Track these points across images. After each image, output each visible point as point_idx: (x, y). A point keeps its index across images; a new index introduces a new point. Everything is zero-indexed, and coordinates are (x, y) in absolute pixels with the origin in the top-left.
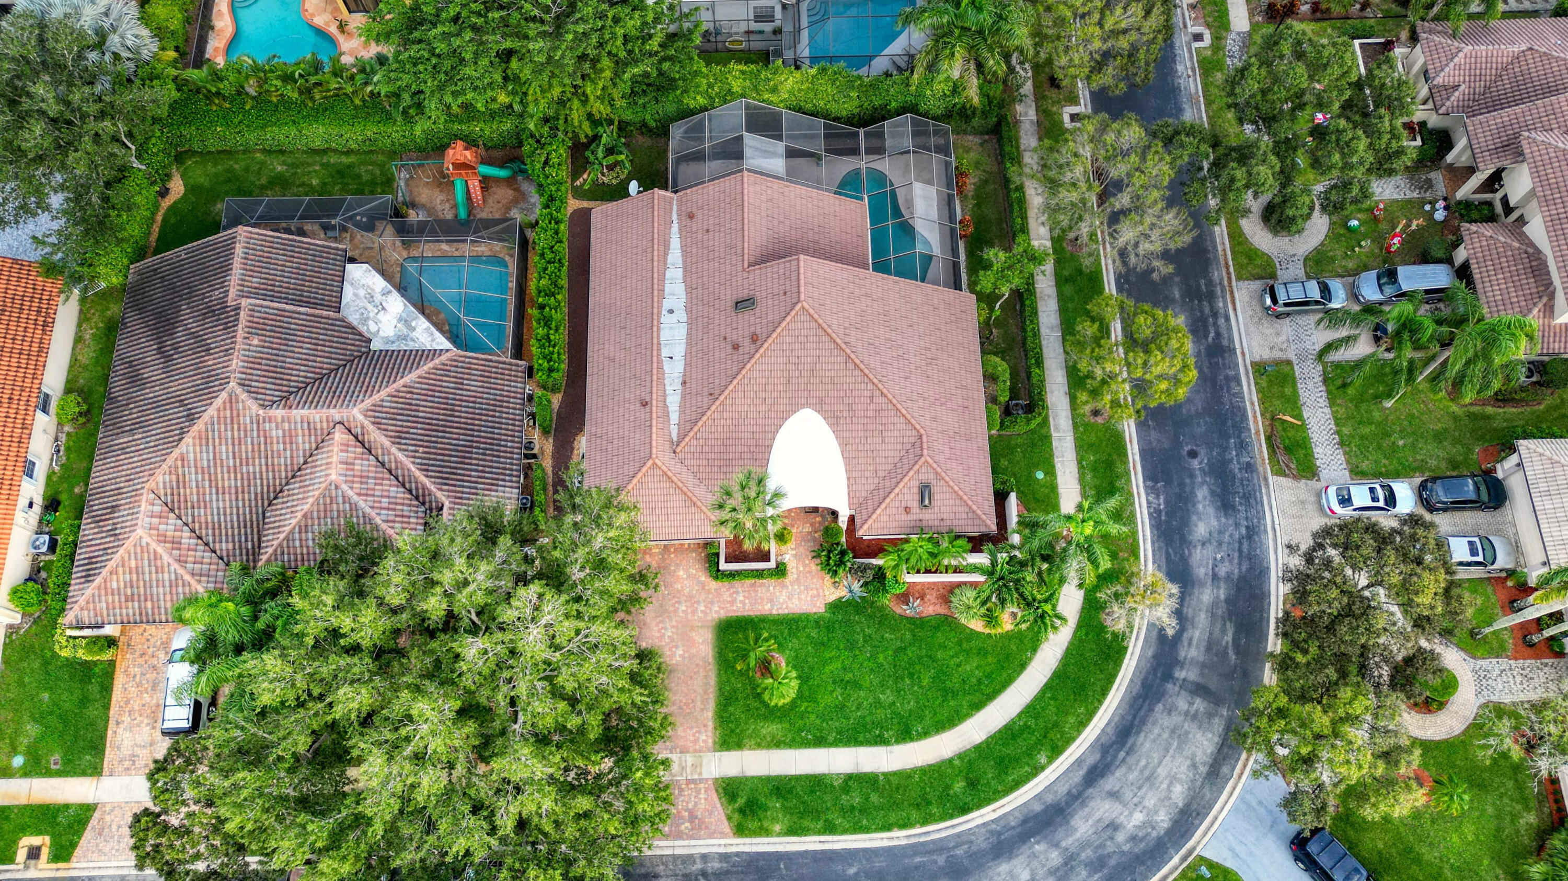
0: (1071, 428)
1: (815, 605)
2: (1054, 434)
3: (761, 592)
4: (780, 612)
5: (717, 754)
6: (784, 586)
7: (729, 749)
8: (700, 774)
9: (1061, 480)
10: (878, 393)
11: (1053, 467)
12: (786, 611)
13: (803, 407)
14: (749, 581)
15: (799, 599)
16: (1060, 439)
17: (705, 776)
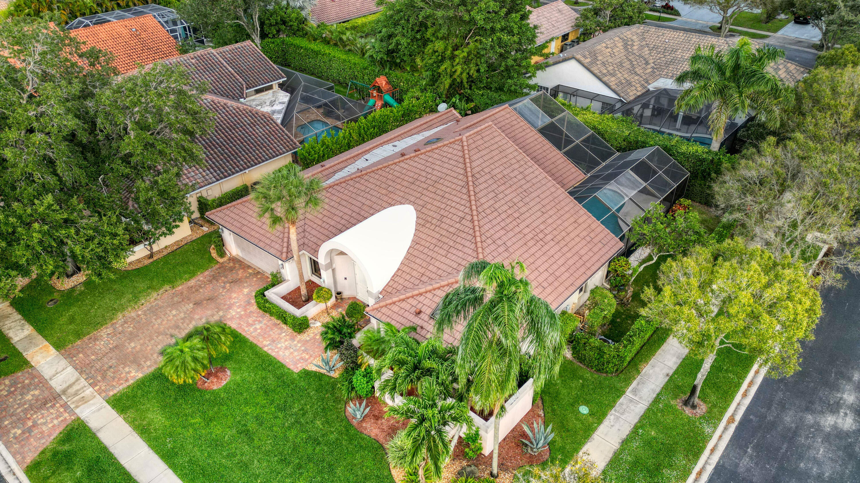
0: (651, 400)
1: (296, 364)
2: (629, 393)
3: (275, 333)
4: (270, 352)
5: (105, 404)
6: (293, 339)
7: (114, 407)
8: (77, 407)
9: (602, 429)
10: (469, 218)
11: (604, 415)
12: (273, 354)
13: (410, 202)
14: (274, 320)
15: (292, 353)
16: (631, 401)
17: (77, 411)
